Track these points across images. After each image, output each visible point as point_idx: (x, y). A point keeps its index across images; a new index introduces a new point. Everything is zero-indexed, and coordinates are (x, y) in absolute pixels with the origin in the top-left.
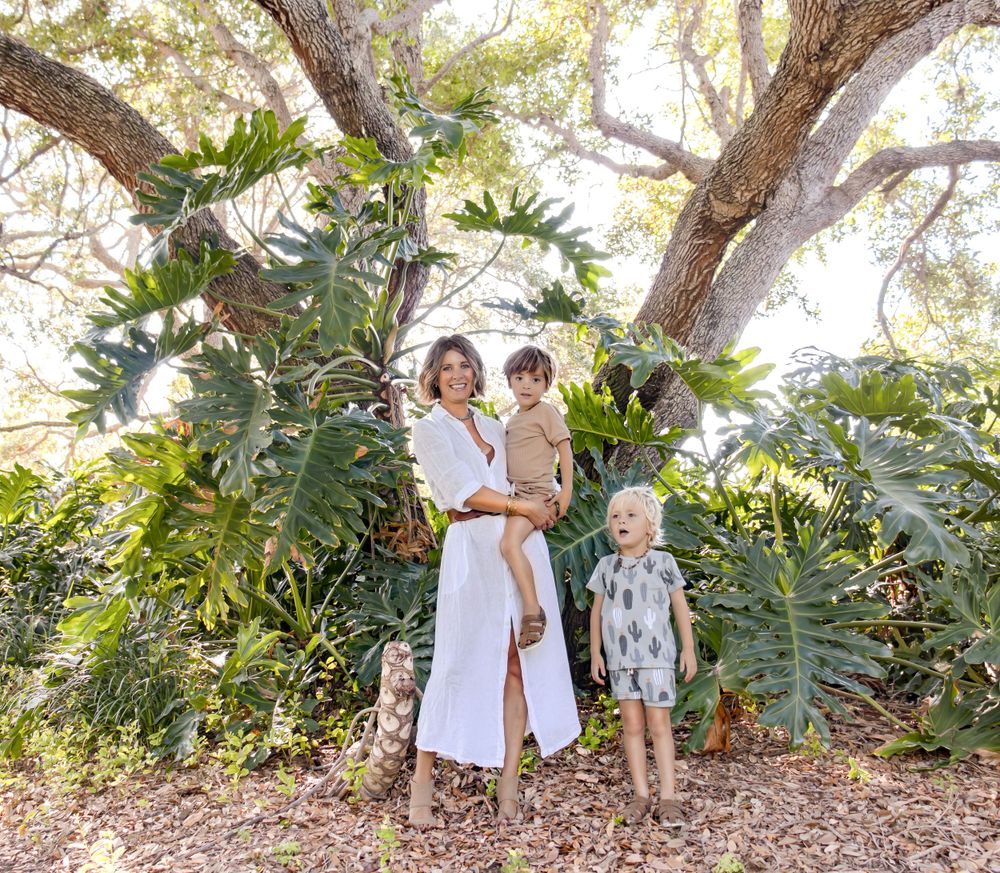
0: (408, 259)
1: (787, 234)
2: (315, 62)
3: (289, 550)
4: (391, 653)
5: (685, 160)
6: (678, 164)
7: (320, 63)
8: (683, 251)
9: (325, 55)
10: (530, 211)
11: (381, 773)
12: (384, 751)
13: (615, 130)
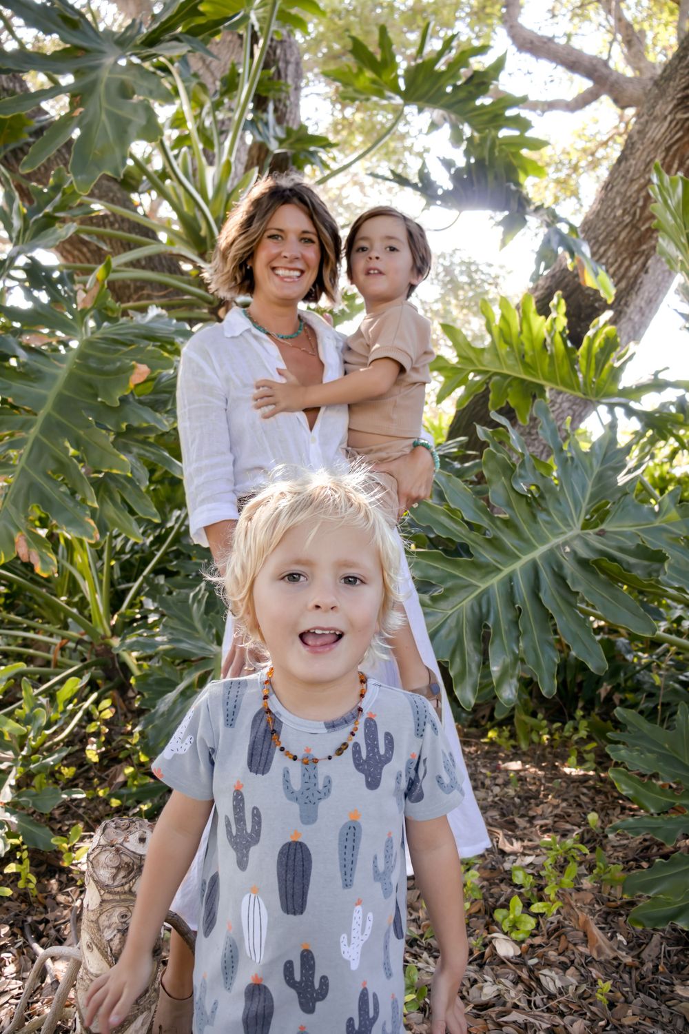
0: (274, 148)
3: (13, 542)
13: (532, 42)
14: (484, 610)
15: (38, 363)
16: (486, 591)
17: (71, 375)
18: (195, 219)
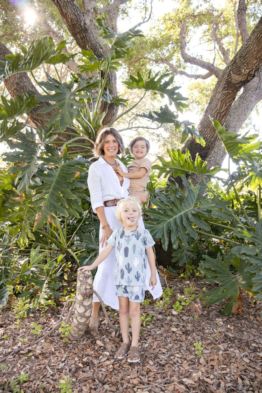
0: (109, 102)
1: (254, 96)
2: (69, 19)
3: (47, 218)
4: (81, 275)
5: (215, 70)
6: (213, 72)
7: (71, 20)
8: (219, 96)
9: (74, 17)
10: (156, 80)
11: (77, 330)
12: (78, 321)
13: (189, 59)
14: (169, 226)
15: (51, 172)
16: (170, 222)
17: (59, 175)
18: (88, 127)
